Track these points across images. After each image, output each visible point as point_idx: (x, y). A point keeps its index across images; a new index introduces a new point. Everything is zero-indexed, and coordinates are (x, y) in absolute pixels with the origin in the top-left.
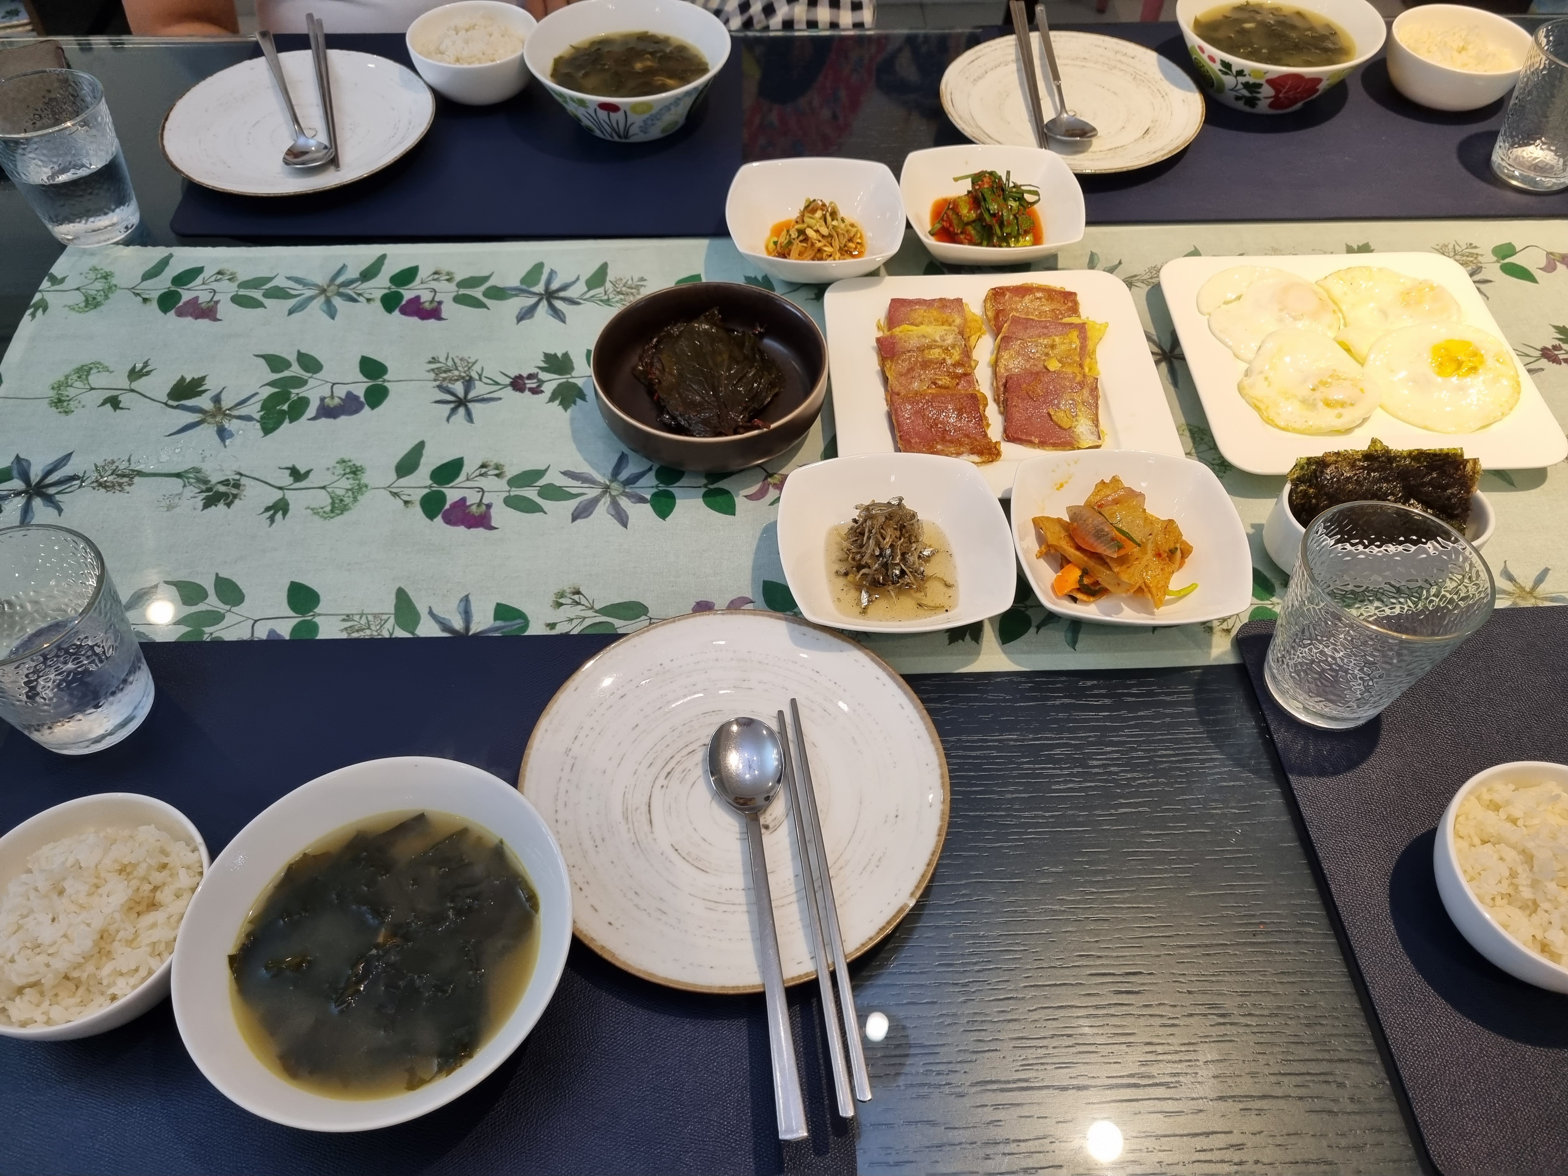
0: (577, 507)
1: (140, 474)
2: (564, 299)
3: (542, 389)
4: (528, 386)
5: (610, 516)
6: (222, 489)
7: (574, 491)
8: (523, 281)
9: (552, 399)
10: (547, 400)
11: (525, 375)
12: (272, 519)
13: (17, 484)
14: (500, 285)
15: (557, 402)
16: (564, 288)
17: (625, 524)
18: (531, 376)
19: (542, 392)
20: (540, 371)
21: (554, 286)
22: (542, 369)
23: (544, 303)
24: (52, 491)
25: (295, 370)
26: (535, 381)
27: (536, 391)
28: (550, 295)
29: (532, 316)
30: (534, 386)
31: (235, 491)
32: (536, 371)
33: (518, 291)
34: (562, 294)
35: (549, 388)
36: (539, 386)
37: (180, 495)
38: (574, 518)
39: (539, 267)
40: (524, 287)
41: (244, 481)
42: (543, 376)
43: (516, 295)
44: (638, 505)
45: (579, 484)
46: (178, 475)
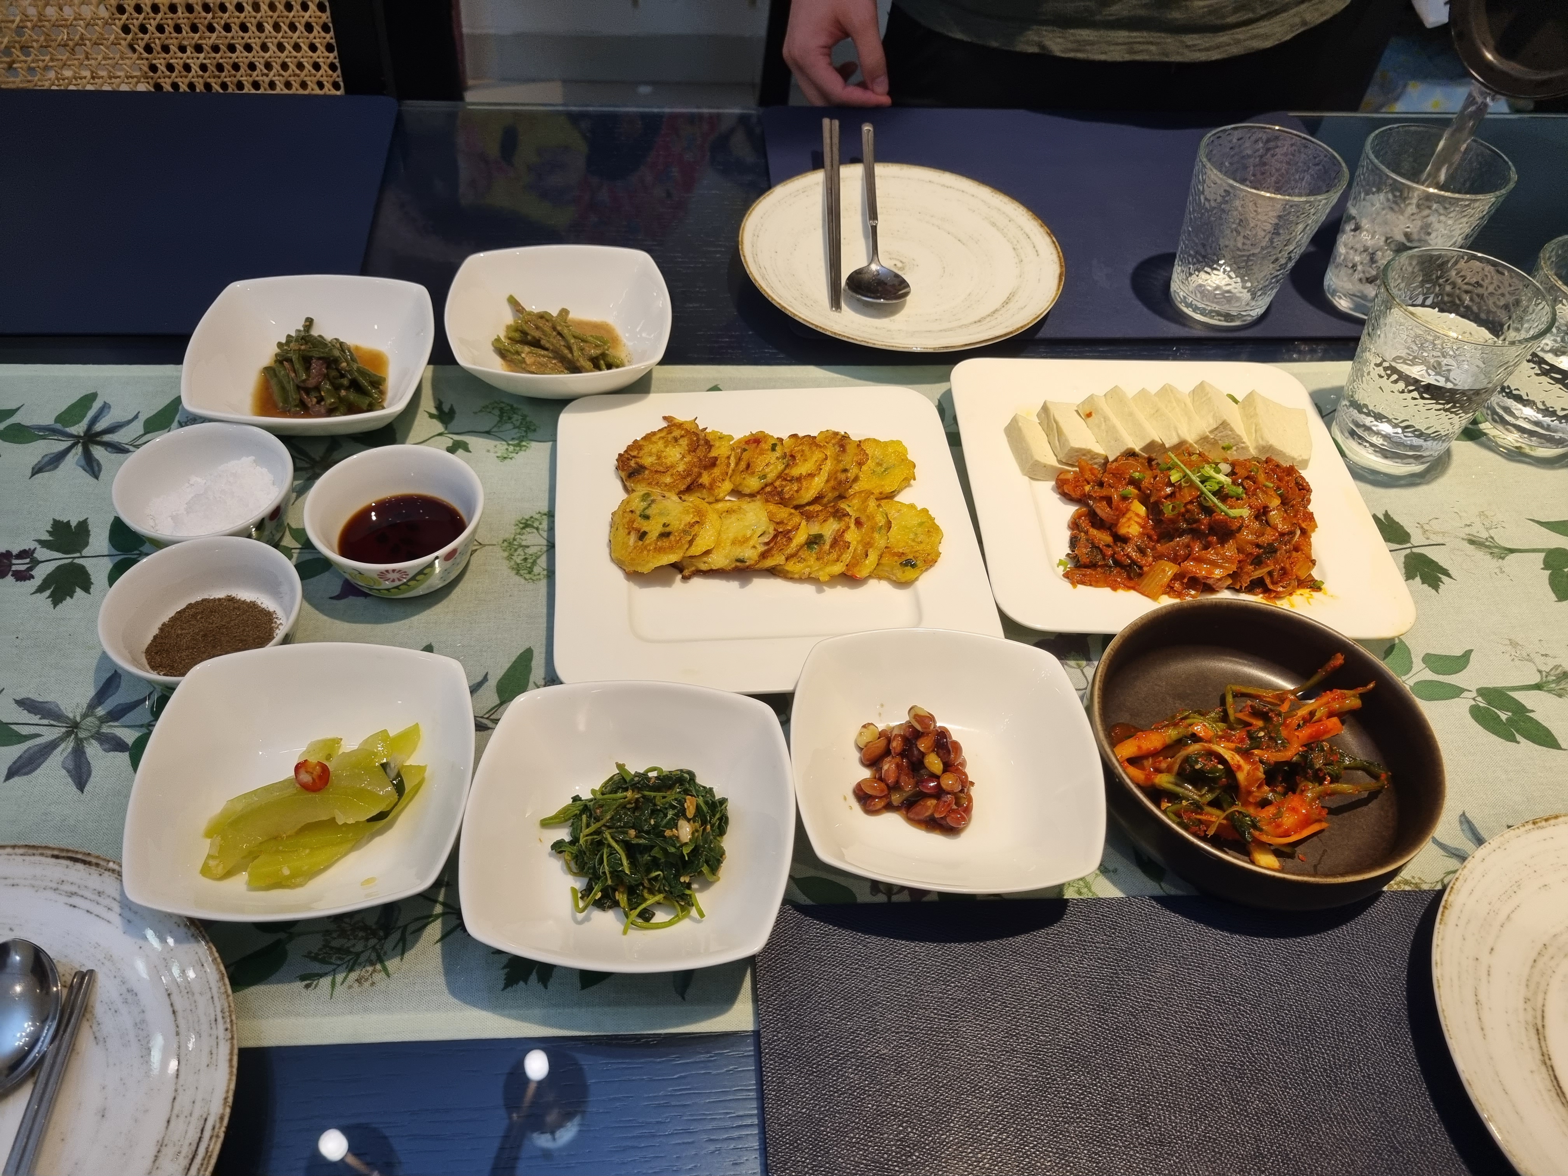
0: (20, 757)
2: (108, 445)
3: (33, 573)
4: (14, 568)
5: (64, 772)
7: (24, 730)
8: (58, 419)
9: (40, 589)
10: (34, 590)
11: (15, 552)
14: (27, 422)
15: (48, 593)
16: (111, 430)
17: (81, 785)
18: (23, 554)
19: (33, 577)
20: (38, 547)
21: (100, 426)
22: (43, 543)
23: (79, 449)
26: (28, 560)
27: (21, 576)
28: (90, 438)
29: (56, 467)
30: (23, 568)
32: (32, 545)
33: (47, 432)
34: (107, 438)
35: (41, 573)
36: (31, 569)
38: (11, 774)
39: (90, 398)
40: (59, 426)
42: (42, 553)
43: (43, 438)
44: (112, 754)
45: (35, 719)
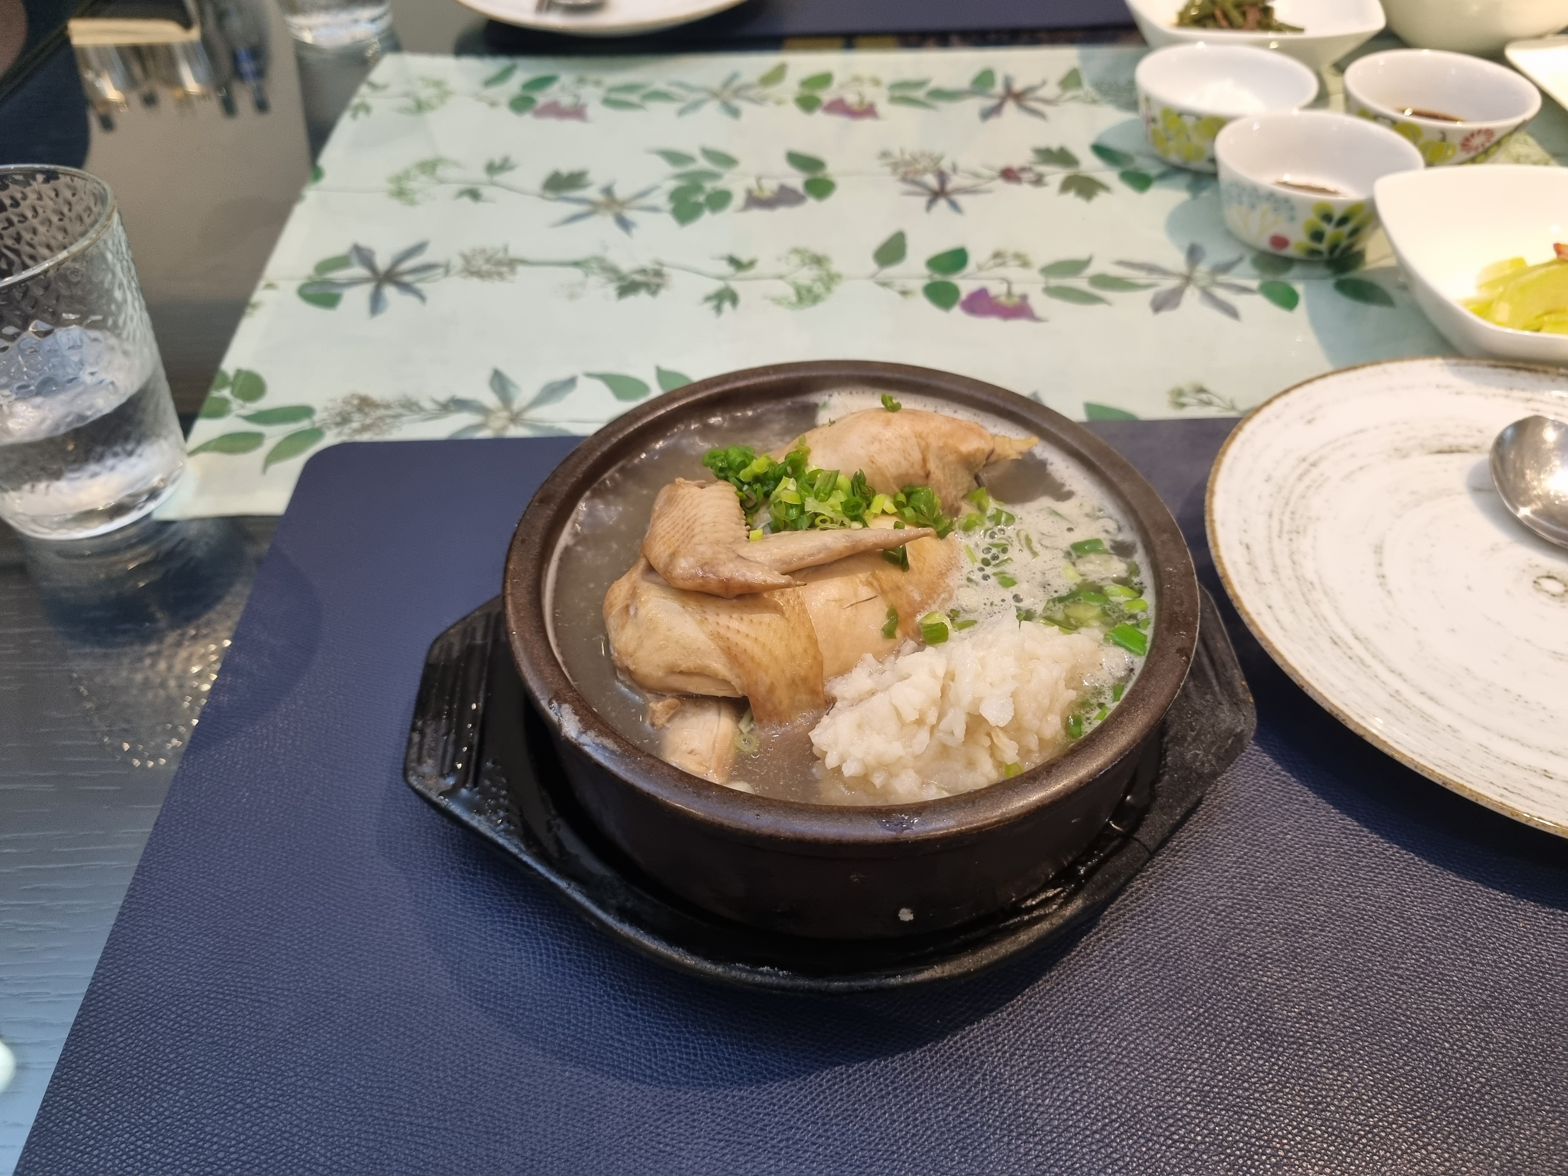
0: (1155, 298)
1: (523, 262)
2: (1036, 99)
3: (1045, 181)
4: (1024, 178)
5: (1207, 307)
6: (639, 278)
7: (1142, 281)
8: (973, 84)
9: (1063, 191)
10: (1057, 191)
11: (1015, 167)
12: (718, 309)
13: (358, 271)
14: (945, 88)
15: (1072, 193)
16: (1031, 89)
17: (1235, 317)
18: (1024, 169)
19: (1046, 184)
20: (1034, 164)
22: (1036, 162)
23: (1011, 103)
24: (408, 279)
25: (703, 164)
26: (1032, 173)
27: (1037, 183)
28: (1015, 96)
29: (999, 115)
30: (1033, 178)
31: (656, 280)
32: (1028, 164)
34: (1031, 95)
35: (1054, 180)
36: (1040, 178)
37: (583, 285)
38: (1156, 309)
41: (666, 270)
42: (1041, 168)
45: (1145, 274)
46: (576, 264)
